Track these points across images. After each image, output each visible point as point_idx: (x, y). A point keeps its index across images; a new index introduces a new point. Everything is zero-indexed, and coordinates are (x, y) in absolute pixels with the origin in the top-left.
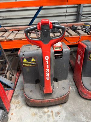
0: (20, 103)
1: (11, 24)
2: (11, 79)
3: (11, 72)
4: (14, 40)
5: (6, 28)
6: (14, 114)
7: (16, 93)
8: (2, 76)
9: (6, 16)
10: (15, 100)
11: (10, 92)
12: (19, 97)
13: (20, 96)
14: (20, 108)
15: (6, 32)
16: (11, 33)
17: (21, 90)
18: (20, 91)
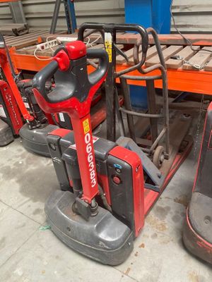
0: (167, 232)
1: (198, 26)
2: (159, 165)
3: (165, 149)
4: (202, 70)
5: (187, 37)
6: (146, 249)
7: (162, 204)
8: (144, 151)
9: (192, 6)
10: (157, 218)
11: (150, 193)
12: (167, 216)
13: (169, 214)
14: (164, 242)
15: (184, 46)
16: (198, 51)
17: (175, 200)
18: (173, 201)
